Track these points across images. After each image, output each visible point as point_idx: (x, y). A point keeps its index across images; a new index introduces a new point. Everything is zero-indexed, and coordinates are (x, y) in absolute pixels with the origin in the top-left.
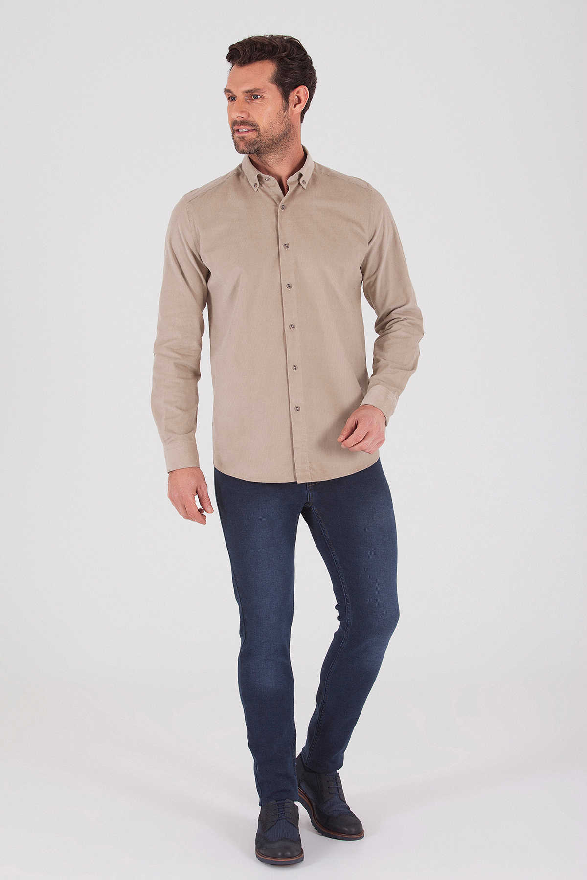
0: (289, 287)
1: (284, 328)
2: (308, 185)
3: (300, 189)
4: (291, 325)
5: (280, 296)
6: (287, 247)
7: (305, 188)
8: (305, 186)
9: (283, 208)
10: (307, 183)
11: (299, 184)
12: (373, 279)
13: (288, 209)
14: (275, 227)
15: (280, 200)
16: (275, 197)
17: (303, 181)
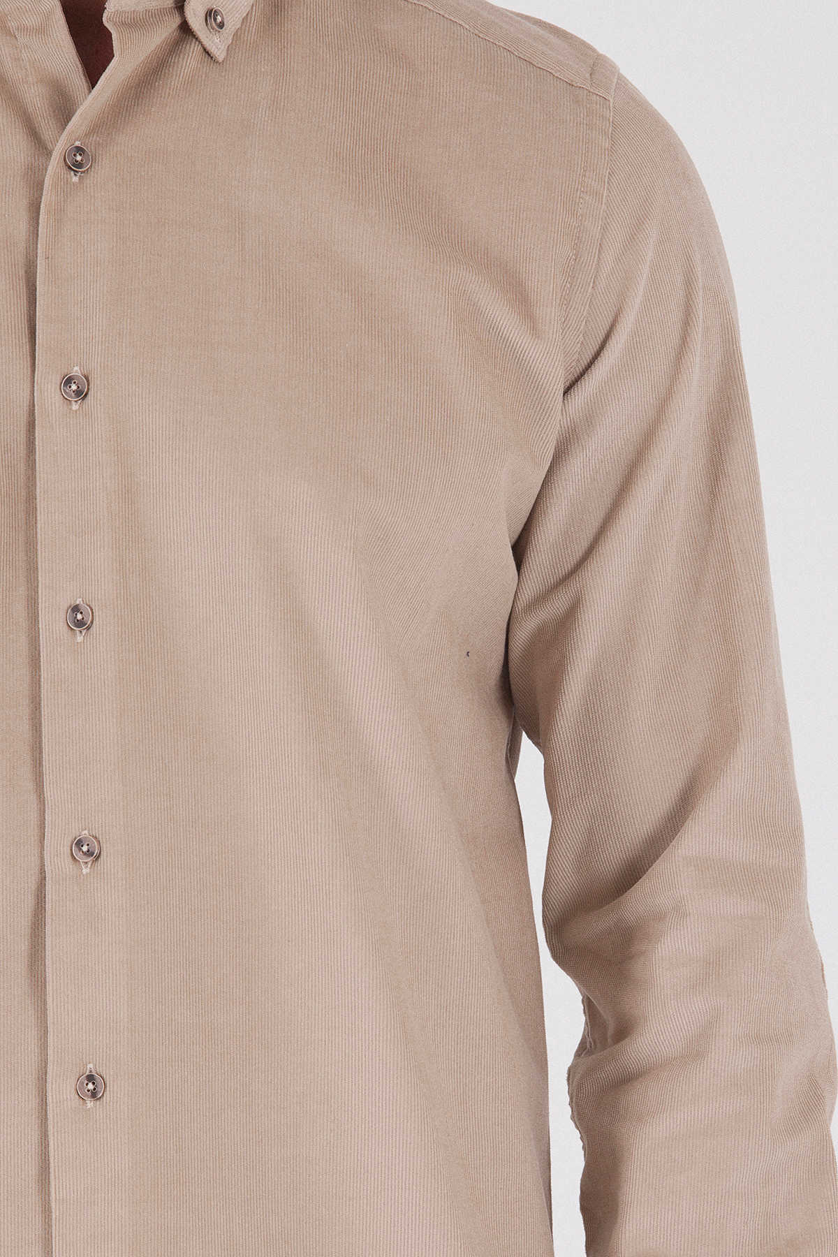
0: (80, 624)
1: (42, 858)
2: (237, 36)
3: (190, 58)
4: (79, 844)
5: (24, 671)
6: (78, 393)
7: (219, 53)
8: (217, 43)
9: (77, 161)
10: (232, 23)
11: (185, 28)
12: (559, 604)
13: (102, 171)
14: (22, 272)
15: (64, 110)
16: (36, 98)
17: (211, 14)
